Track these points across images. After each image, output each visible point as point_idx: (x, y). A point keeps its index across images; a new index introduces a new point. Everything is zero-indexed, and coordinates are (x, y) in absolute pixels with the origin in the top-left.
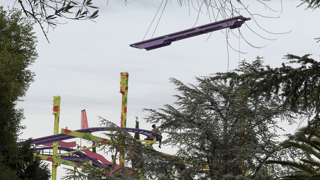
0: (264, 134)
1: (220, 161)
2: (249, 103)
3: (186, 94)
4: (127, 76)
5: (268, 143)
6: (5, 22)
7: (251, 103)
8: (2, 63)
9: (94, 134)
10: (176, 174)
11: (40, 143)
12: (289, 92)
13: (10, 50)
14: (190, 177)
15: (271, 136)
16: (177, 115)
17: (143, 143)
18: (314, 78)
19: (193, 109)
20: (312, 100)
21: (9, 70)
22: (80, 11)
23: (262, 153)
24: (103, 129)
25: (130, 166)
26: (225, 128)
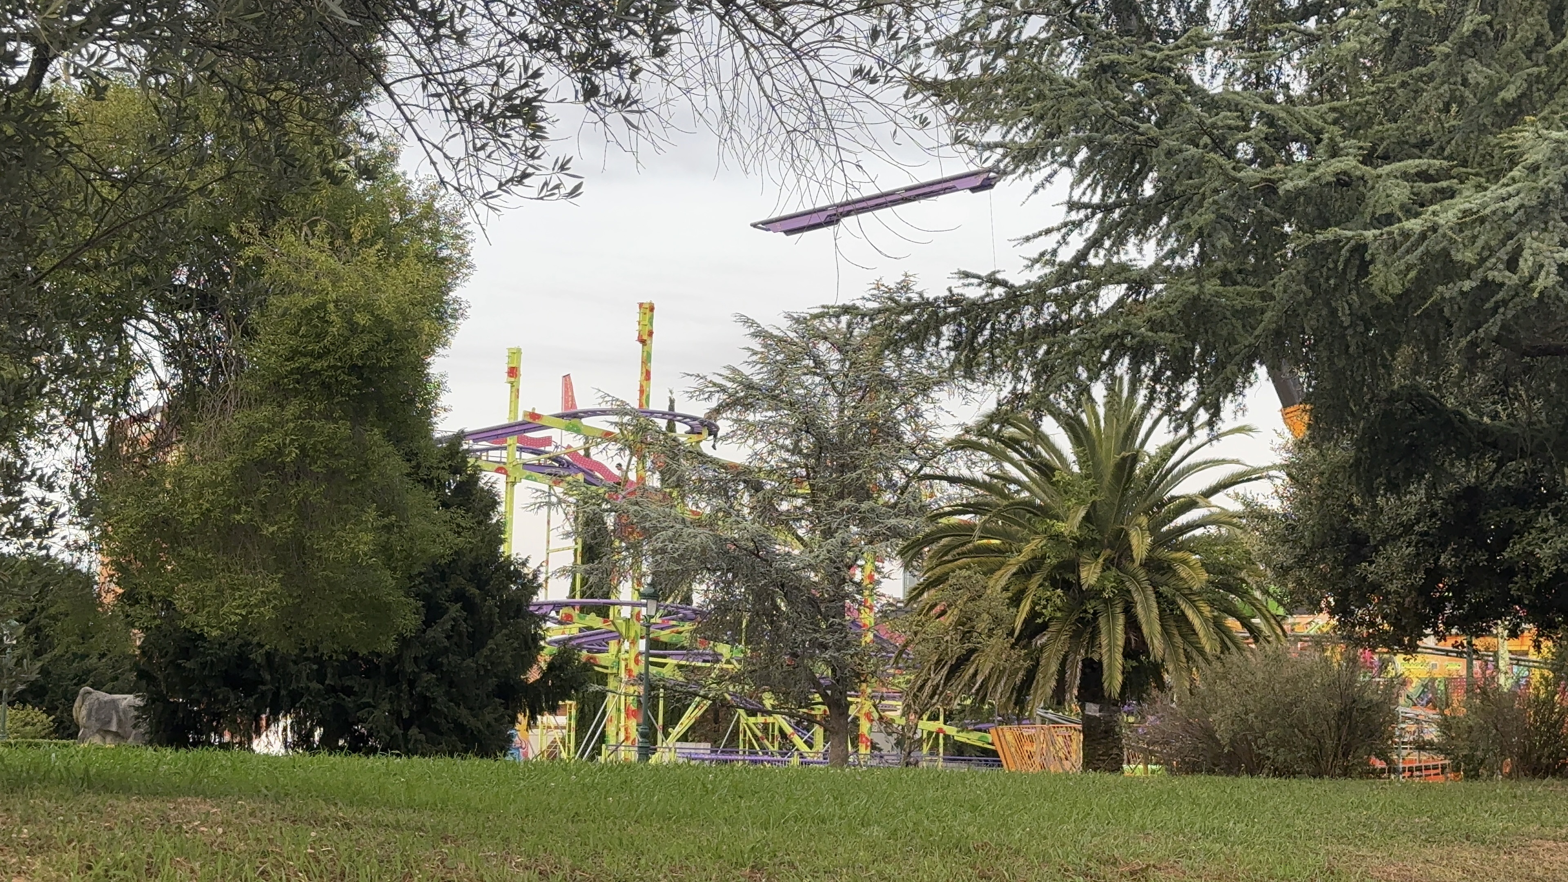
0: (916, 424)
1: (831, 475)
2: (888, 364)
3: (765, 346)
4: (652, 309)
5: (923, 440)
6: (411, 202)
7: (891, 364)
8: (405, 284)
9: (586, 421)
10: (746, 499)
11: (483, 439)
12: (960, 342)
13: (419, 257)
14: (772, 505)
15: (927, 428)
16: (749, 386)
17: (682, 439)
18: (1009, 317)
19: (780, 375)
20: (1004, 358)
21: (419, 297)
22: (546, 184)
23: (912, 460)
24: (604, 412)
25: (657, 484)
26: (842, 411)
